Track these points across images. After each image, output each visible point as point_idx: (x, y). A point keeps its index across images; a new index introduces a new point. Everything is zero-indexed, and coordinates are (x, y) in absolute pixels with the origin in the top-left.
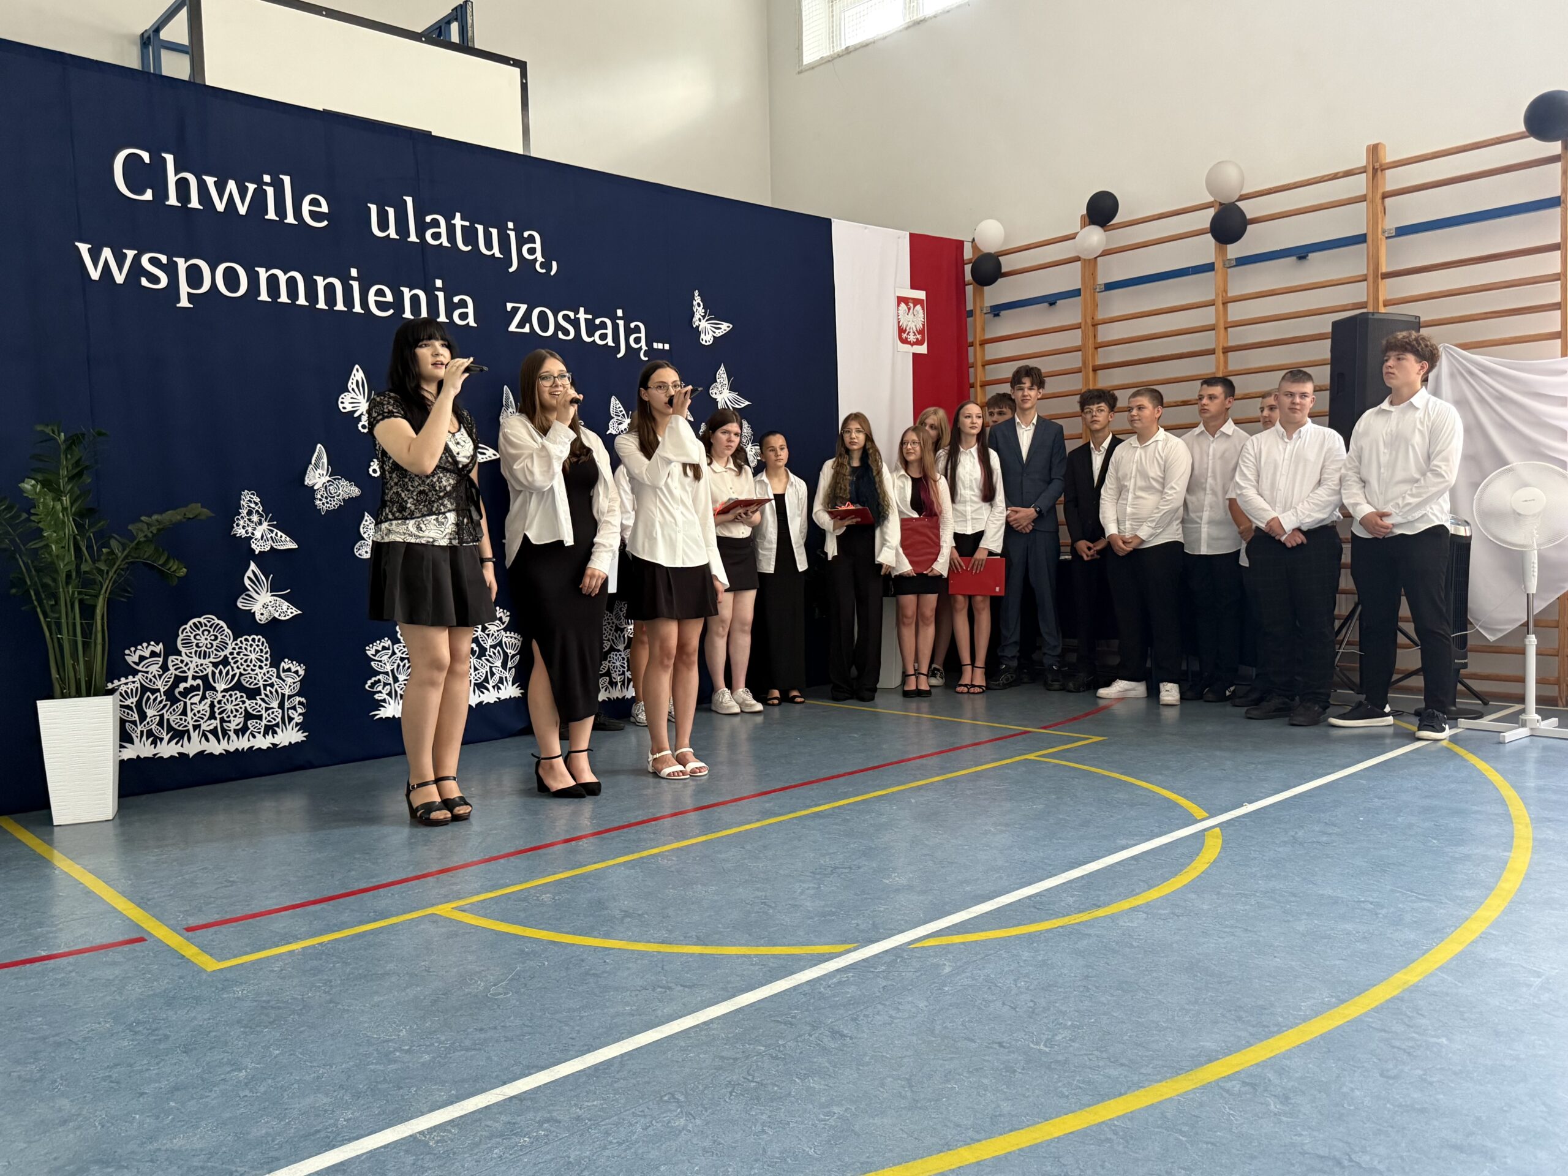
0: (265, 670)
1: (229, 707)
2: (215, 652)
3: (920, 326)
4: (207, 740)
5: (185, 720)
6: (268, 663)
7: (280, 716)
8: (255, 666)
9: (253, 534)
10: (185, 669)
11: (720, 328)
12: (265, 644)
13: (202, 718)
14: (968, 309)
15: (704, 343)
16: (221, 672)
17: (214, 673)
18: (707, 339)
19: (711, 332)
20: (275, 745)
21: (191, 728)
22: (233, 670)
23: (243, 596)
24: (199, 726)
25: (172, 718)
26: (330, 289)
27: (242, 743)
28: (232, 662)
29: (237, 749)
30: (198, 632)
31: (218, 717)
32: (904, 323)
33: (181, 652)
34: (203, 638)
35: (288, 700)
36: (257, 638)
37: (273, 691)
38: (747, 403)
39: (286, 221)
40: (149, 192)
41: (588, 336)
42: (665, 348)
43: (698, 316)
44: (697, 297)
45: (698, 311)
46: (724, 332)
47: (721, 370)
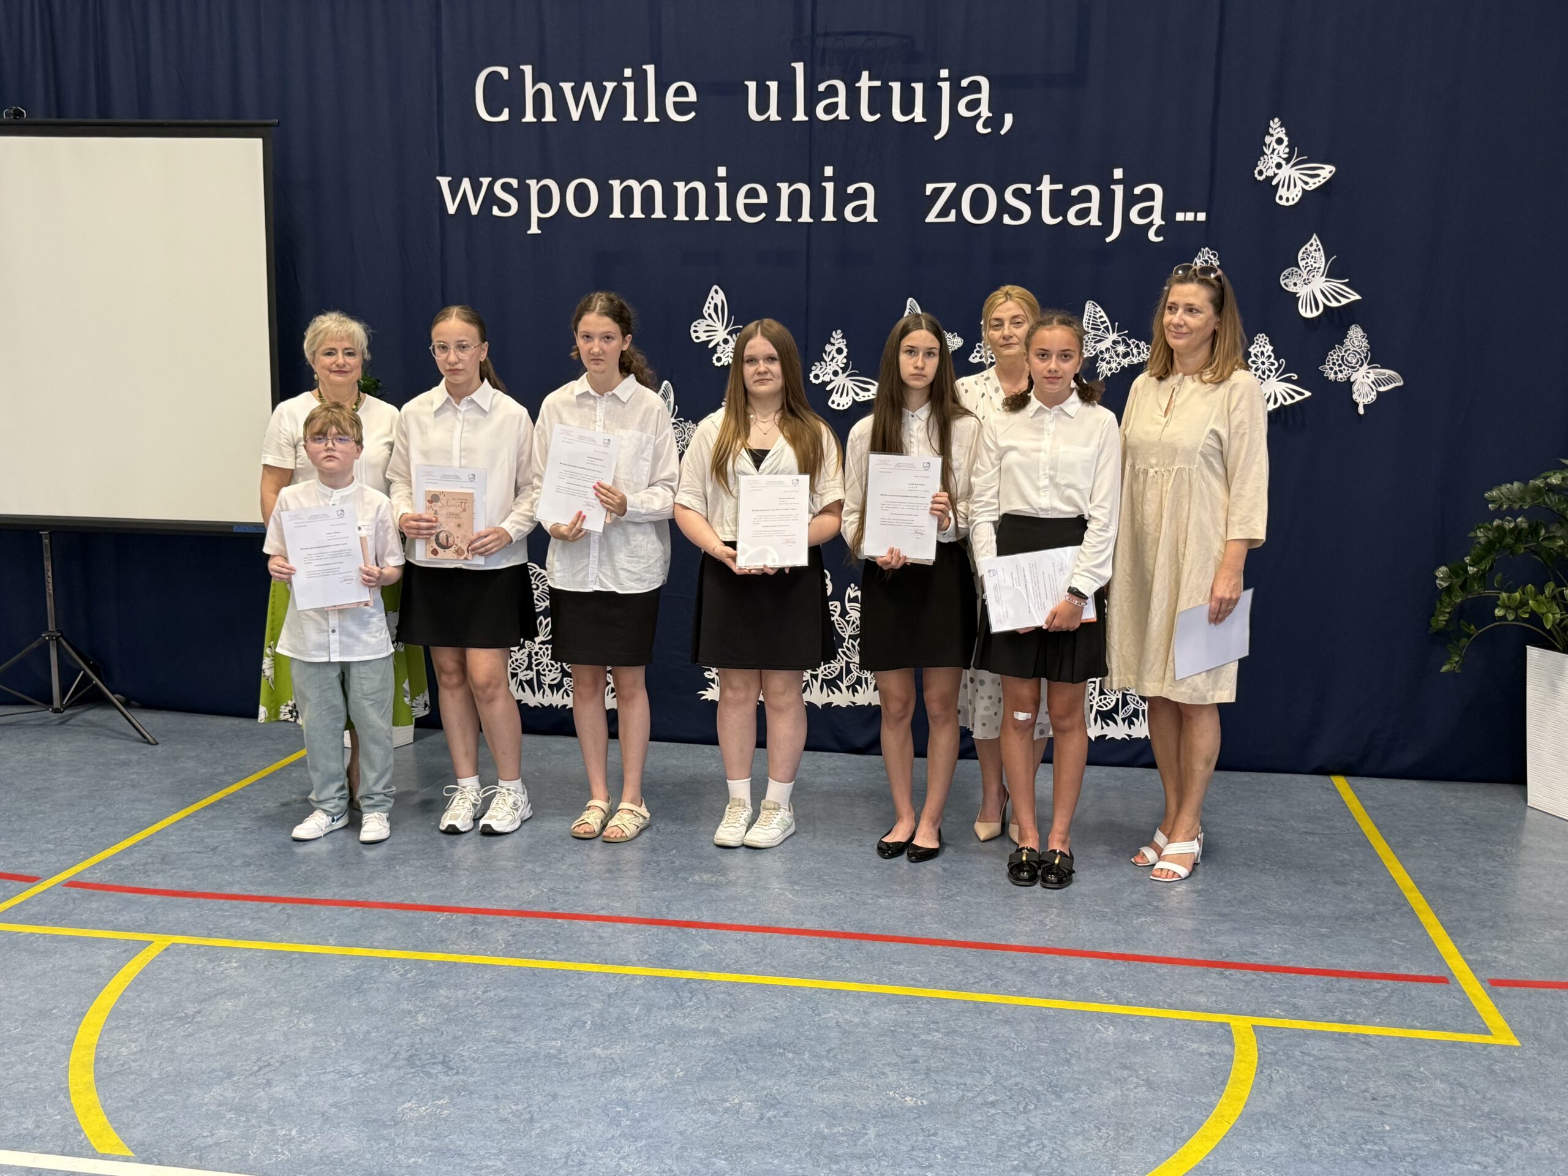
1: (545, 660)
4: (524, 690)
11: (1318, 176)
13: (520, 668)
15: (1283, 203)
18: (1289, 196)
19: (1300, 184)
24: (517, 675)
26: (692, 195)
27: (556, 700)
31: (535, 668)
38: (1358, 297)
39: (646, 120)
40: (506, 111)
41: (1053, 215)
42: (1199, 219)
43: (1276, 159)
44: (1277, 129)
45: (1276, 152)
46: (1323, 181)
47: (1311, 245)
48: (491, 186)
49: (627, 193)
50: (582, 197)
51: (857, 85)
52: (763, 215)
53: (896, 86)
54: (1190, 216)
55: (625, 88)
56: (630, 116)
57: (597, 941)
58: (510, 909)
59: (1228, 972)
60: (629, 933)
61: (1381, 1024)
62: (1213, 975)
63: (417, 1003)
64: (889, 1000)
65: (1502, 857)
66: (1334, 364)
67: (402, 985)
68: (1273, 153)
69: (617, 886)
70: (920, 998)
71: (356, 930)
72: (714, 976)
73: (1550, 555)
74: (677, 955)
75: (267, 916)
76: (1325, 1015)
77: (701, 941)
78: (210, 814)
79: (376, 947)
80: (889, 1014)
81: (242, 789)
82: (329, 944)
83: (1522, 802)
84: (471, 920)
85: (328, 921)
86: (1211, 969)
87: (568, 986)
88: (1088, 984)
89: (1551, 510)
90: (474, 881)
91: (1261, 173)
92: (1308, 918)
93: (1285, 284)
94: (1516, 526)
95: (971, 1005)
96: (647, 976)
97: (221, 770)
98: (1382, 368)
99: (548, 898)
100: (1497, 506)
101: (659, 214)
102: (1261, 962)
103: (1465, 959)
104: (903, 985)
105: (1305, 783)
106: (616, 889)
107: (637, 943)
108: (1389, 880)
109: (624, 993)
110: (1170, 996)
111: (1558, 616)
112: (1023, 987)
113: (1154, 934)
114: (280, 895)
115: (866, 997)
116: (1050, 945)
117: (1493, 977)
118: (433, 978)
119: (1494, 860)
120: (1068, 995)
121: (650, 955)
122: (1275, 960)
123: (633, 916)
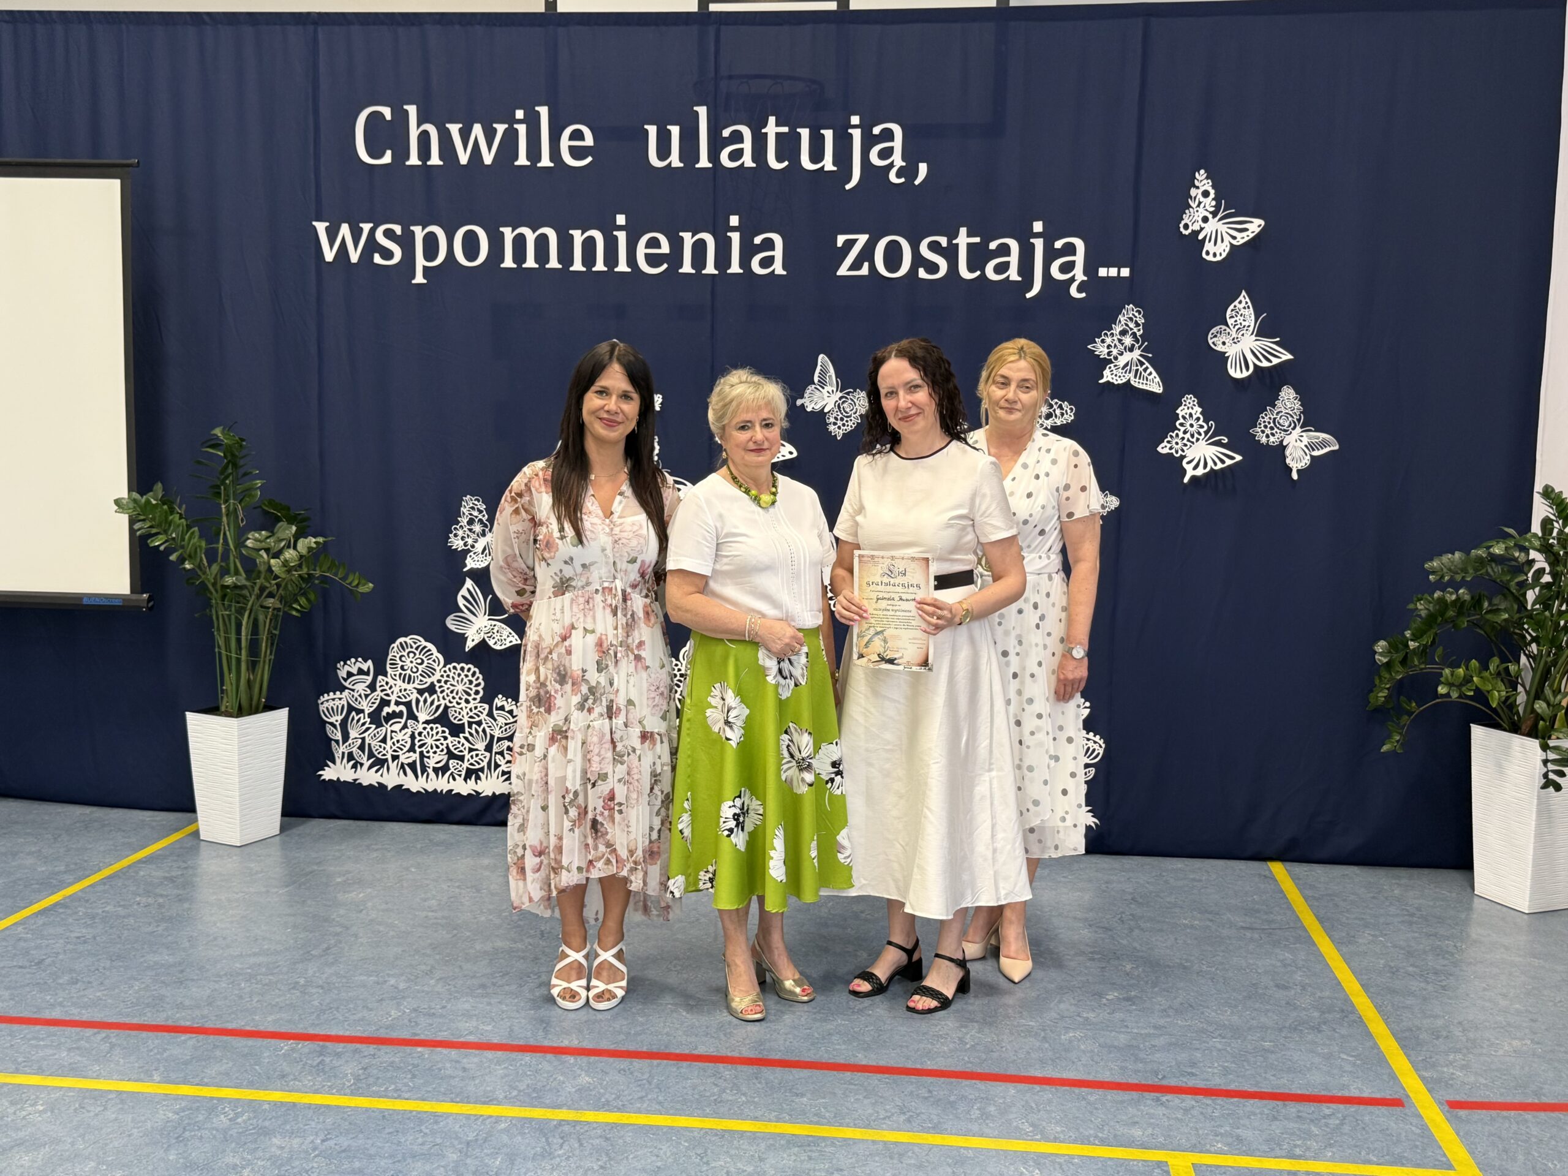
1: (430, 741)
5: (384, 749)
7: (486, 760)
8: (460, 699)
9: (473, 546)
10: (390, 692)
11: (1246, 230)
12: (478, 675)
13: (402, 749)
15: (1210, 258)
17: (418, 701)
18: (1216, 251)
19: (1227, 238)
20: (477, 793)
22: (439, 700)
23: (454, 616)
24: (398, 757)
25: (373, 743)
26: (589, 244)
27: (441, 784)
28: (439, 690)
29: (435, 790)
30: (404, 653)
31: (418, 750)
34: (409, 660)
35: (497, 742)
36: (466, 667)
37: (480, 730)
38: (1290, 357)
39: (539, 165)
40: (389, 153)
41: (971, 269)
42: (1122, 275)
43: (1202, 213)
44: (1203, 182)
45: (1202, 205)
46: (1252, 235)
47: (1240, 302)
48: (372, 232)
49: (520, 243)
50: (471, 246)
51: (764, 131)
52: (665, 266)
53: (805, 133)
54: (1113, 272)
55: (517, 130)
56: (522, 160)
57: (461, 1073)
58: (365, 1035)
59: (1165, 1098)
60: (498, 1063)
61: (1332, 1159)
62: (1149, 1102)
63: (245, 1155)
64: (788, 1142)
65: (1452, 954)
66: (1266, 427)
67: (231, 1132)
68: (1198, 206)
69: (489, 1004)
70: (824, 1139)
71: (186, 1063)
72: (590, 1116)
73: (1493, 628)
74: (550, 1090)
75: (87, 1045)
76: (1272, 1150)
77: (579, 1072)
78: (41, 921)
79: (207, 1085)
80: (788, 1159)
81: (82, 890)
82: (153, 1081)
83: (1469, 890)
84: (318, 1049)
85: (156, 1051)
86: (1146, 1094)
87: (421, 1131)
88: (1011, 1116)
89: (1494, 581)
90: (328, 1001)
91: (1186, 227)
92: (1250, 1029)
93: (1213, 343)
94: (1458, 599)
95: (880, 1147)
96: (513, 1118)
97: (62, 868)
98: (1316, 431)
99: (410, 1021)
100: (1438, 578)
101: (554, 263)
102: (1201, 1084)
103: (1419, 1076)
104: (804, 1122)
105: (1240, 869)
106: (488, 1008)
107: (506, 1076)
108: (1335, 982)
109: (485, 1140)
110: (1102, 1130)
111: (1504, 694)
112: (939, 1122)
113: (1084, 1052)
114: (106, 1020)
115: (763, 1139)
116: (969, 1068)
117: (1451, 1098)
118: (267, 1123)
119: (1443, 958)
120: (987, 1131)
121: (520, 1091)
122: (1218, 1082)
123: (504, 1042)
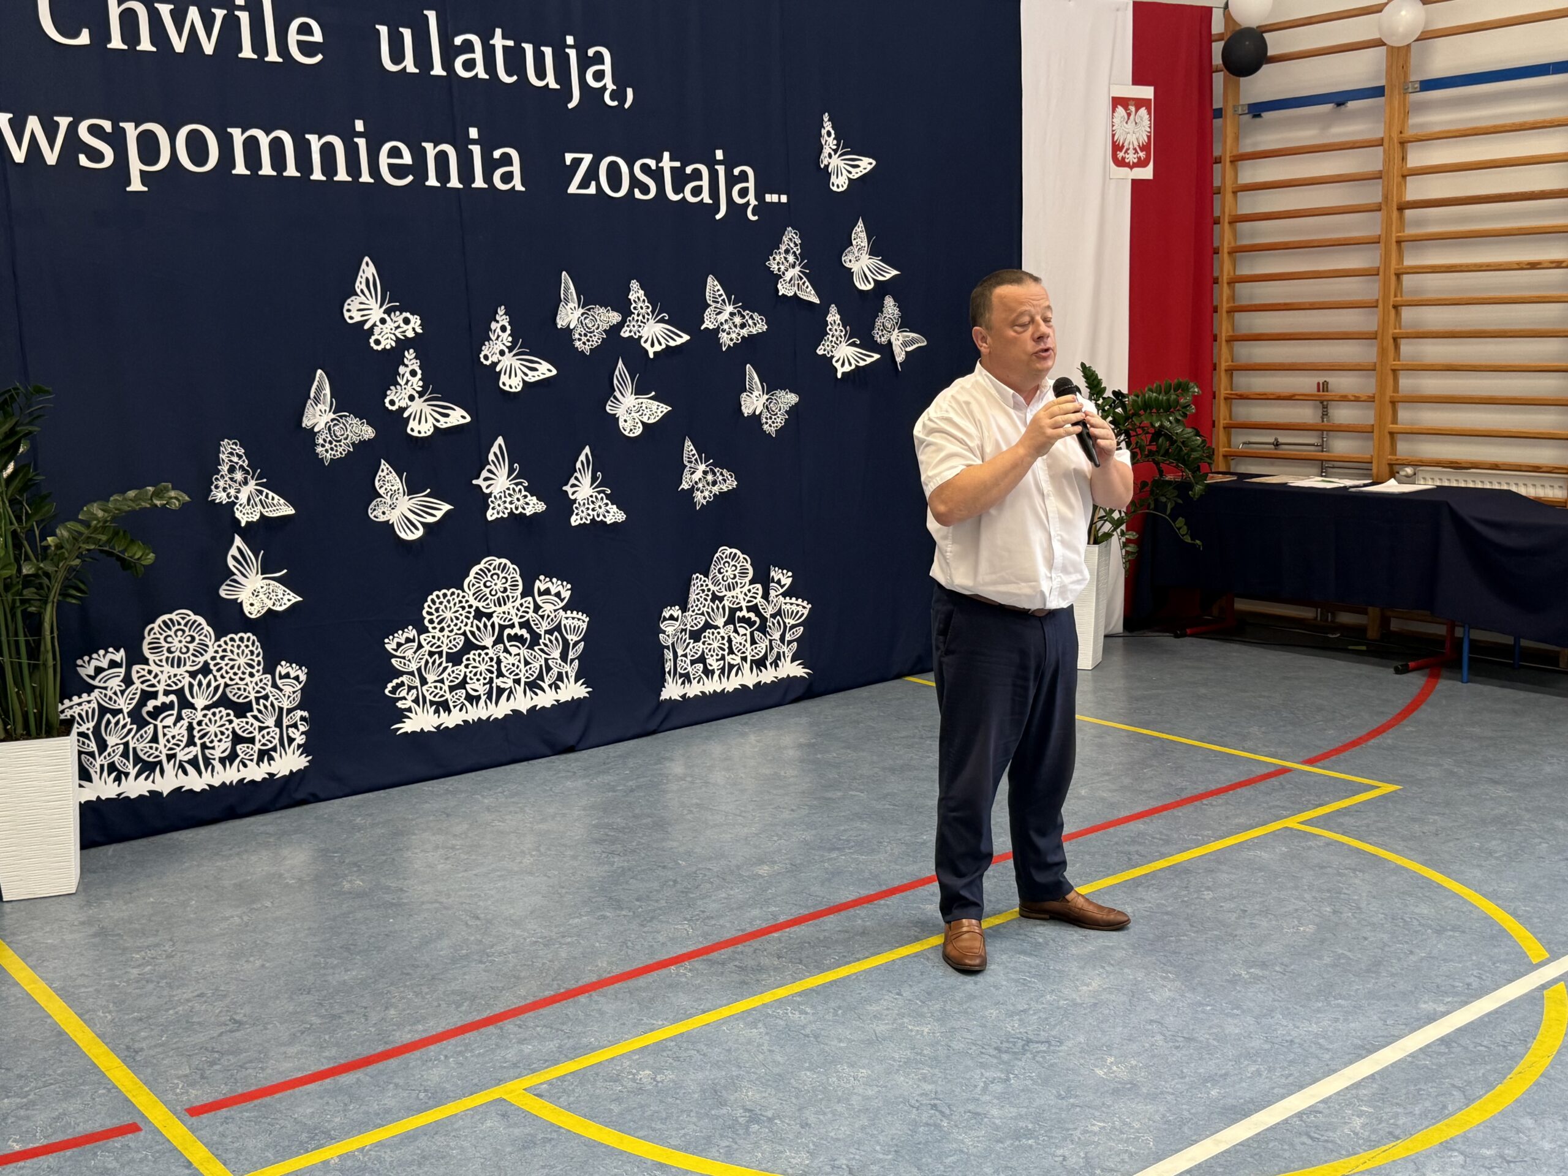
0: (256, 679)
1: (212, 729)
2: (192, 658)
3: (1144, 139)
4: (185, 773)
5: (157, 749)
6: (261, 668)
7: (277, 737)
8: (244, 673)
9: (237, 498)
10: (154, 681)
11: (859, 167)
12: (257, 643)
13: (178, 745)
14: (1215, 106)
15: (835, 189)
16: (200, 684)
17: (191, 686)
18: (839, 183)
19: (845, 173)
20: (271, 775)
21: (164, 758)
22: (216, 680)
23: (228, 582)
24: (174, 756)
25: (139, 747)
26: (328, 151)
27: (230, 775)
28: (214, 669)
29: (224, 783)
30: (169, 633)
31: (198, 742)
32: (1120, 137)
33: (147, 660)
34: (176, 640)
35: (287, 714)
36: (245, 636)
37: (268, 704)
38: (895, 272)
39: (266, 59)
40: (85, 33)
41: (675, 191)
42: (782, 201)
43: (829, 150)
44: (827, 123)
45: (828, 144)
46: (864, 172)
47: (858, 227)
48: (72, 128)
49: (252, 147)
50: (197, 148)
51: (491, 42)
52: (410, 178)
53: (529, 48)
54: (775, 198)
55: (238, 18)
56: (247, 53)
66: (879, 329)
93: (845, 261)
98: (909, 331)
